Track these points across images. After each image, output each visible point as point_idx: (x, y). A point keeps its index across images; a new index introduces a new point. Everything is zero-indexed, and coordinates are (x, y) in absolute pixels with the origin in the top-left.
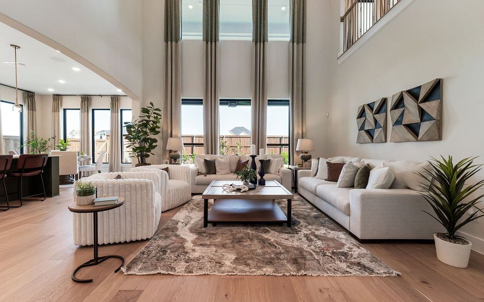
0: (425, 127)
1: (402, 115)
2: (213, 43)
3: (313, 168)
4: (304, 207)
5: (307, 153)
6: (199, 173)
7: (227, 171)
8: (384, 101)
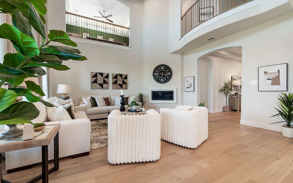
0: (124, 86)
1: (116, 81)
5: (66, 94)
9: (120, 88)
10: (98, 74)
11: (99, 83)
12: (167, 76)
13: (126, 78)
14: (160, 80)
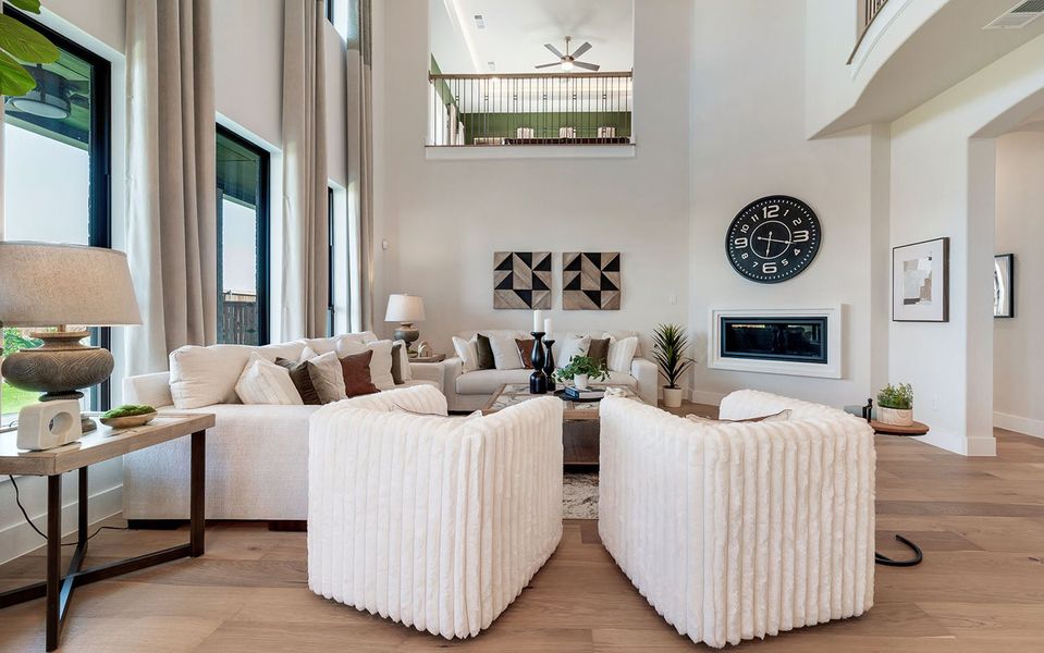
0: (606, 297)
1: (578, 279)
5: (409, 326)
8: (549, 258)
9: (592, 304)
10: (516, 257)
11: (518, 288)
12: (793, 247)
13: (615, 265)
14: (760, 267)
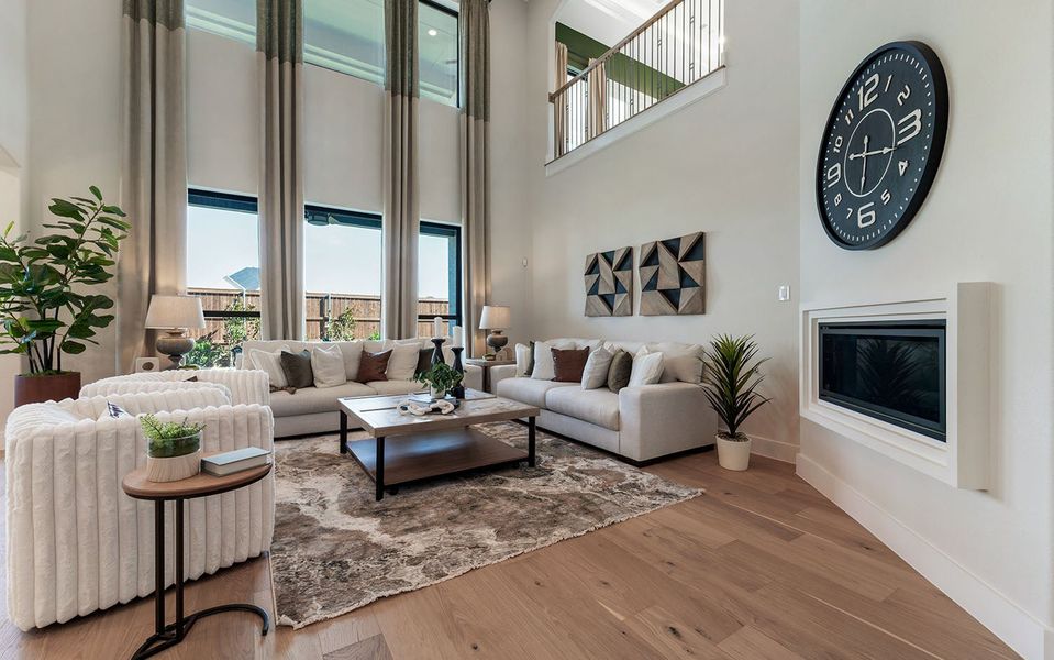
0: (686, 295)
1: (656, 275)
2: (287, 64)
3: (521, 362)
4: (520, 433)
5: (499, 333)
6: (274, 389)
7: (341, 377)
8: (629, 253)
9: (667, 307)
10: (601, 258)
11: (603, 293)
13: (697, 251)
14: (855, 214)
